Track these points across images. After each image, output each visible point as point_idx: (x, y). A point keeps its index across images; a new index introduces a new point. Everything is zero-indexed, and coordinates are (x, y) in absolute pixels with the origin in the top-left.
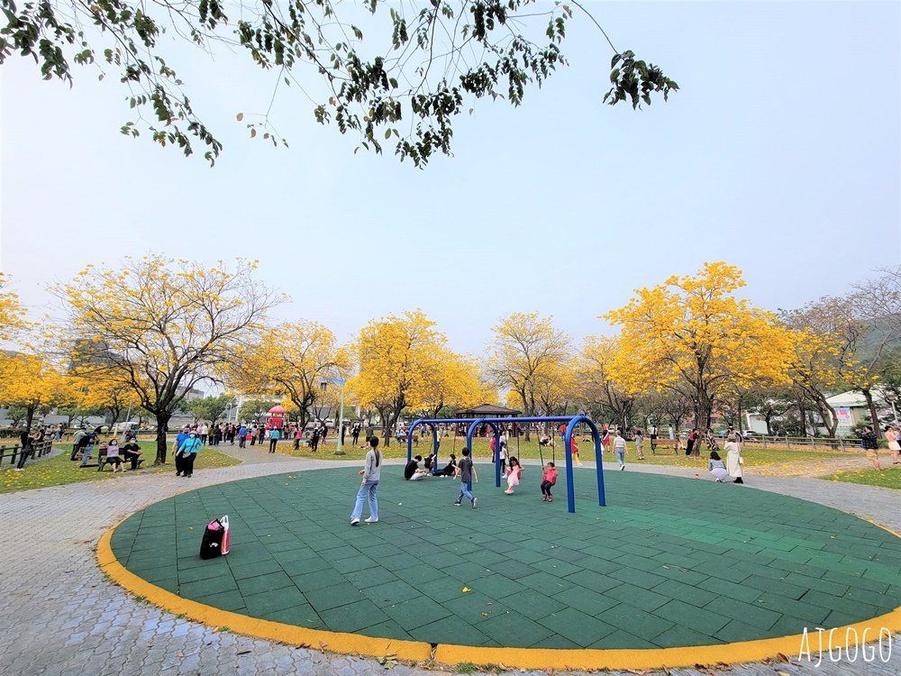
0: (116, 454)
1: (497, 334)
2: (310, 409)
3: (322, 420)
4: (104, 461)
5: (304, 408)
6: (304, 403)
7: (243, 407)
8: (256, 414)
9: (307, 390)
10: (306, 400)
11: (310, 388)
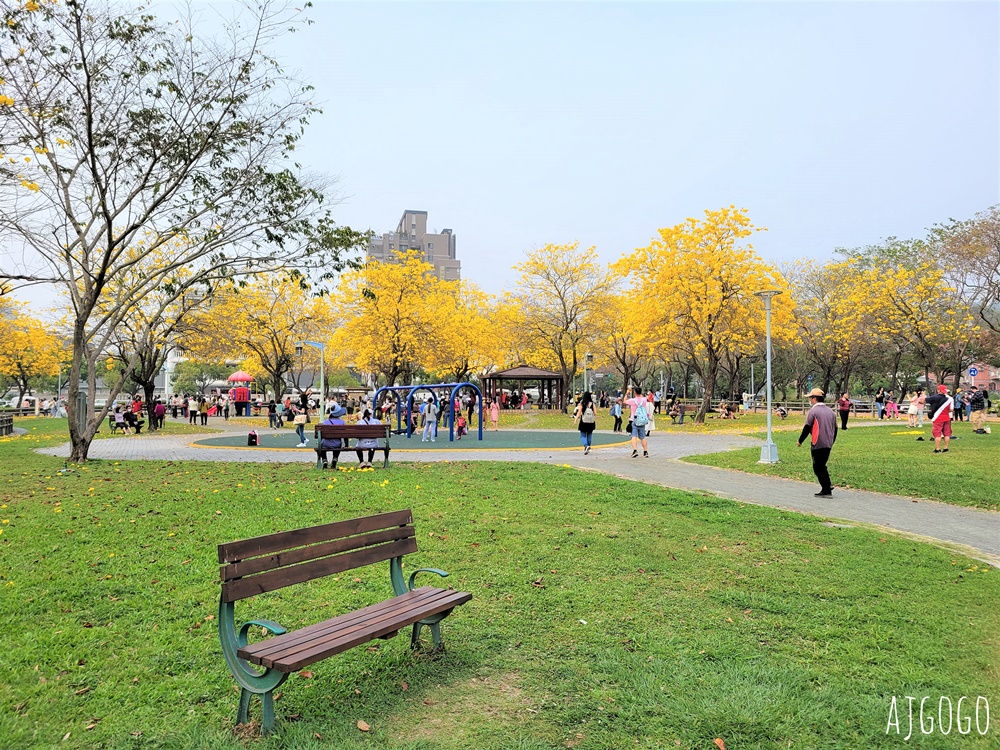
0: (122, 420)
1: (523, 273)
2: (285, 376)
3: (304, 390)
4: (114, 425)
5: (278, 375)
6: (278, 369)
7: (178, 371)
8: (198, 382)
9: (280, 354)
10: (279, 365)
11: (283, 351)
